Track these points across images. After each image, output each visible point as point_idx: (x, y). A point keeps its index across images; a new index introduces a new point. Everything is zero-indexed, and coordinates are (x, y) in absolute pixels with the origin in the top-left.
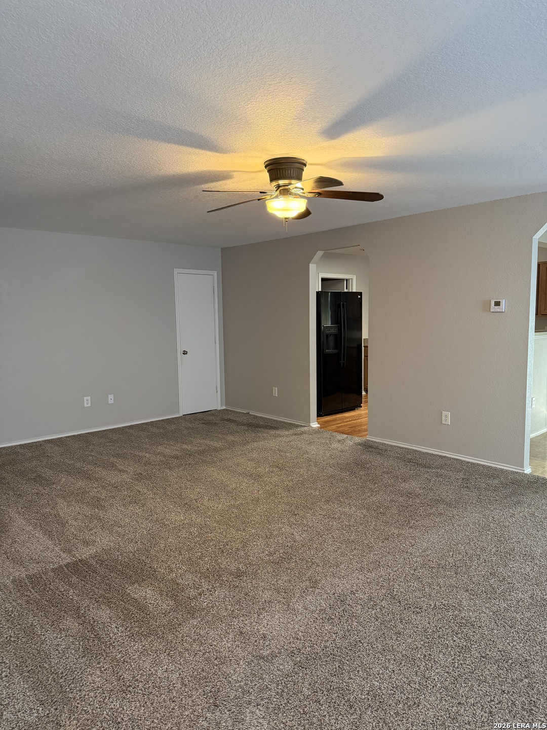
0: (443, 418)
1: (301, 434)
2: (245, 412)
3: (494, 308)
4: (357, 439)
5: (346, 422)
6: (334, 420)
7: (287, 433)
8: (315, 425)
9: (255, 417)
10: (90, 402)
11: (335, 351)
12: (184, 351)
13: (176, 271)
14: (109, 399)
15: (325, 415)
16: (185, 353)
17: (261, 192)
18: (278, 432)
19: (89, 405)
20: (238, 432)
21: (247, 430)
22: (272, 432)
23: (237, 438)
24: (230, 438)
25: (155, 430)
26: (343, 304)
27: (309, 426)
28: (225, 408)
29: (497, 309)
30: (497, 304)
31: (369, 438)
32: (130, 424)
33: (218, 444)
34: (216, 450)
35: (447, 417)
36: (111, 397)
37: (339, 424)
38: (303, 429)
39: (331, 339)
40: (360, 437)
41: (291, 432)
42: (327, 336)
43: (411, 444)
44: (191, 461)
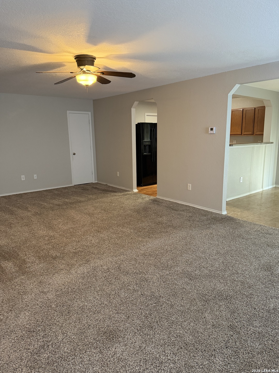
0: (188, 187)
1: (126, 195)
2: (105, 184)
3: (210, 132)
4: (152, 197)
5: (152, 189)
6: (147, 188)
7: (120, 194)
8: (136, 190)
9: (110, 186)
10: (24, 178)
11: (150, 154)
12: (74, 153)
13: (68, 112)
14: (34, 176)
15: (144, 186)
16: (74, 154)
17: (71, 73)
18: (115, 194)
19: (24, 179)
20: (96, 194)
21: (101, 193)
22: (113, 194)
23: (94, 197)
24: (91, 196)
25: (56, 192)
26: (153, 130)
27: (133, 191)
28: (96, 182)
29: (212, 132)
30: (212, 129)
31: (158, 197)
32: (46, 189)
33: (82, 199)
34: (80, 202)
35: (190, 187)
36: (35, 176)
37: (148, 190)
38: (128, 193)
39: (147, 148)
40: (154, 196)
41: (122, 194)
42: (145, 146)
43: (175, 200)
44: (65, 207)
